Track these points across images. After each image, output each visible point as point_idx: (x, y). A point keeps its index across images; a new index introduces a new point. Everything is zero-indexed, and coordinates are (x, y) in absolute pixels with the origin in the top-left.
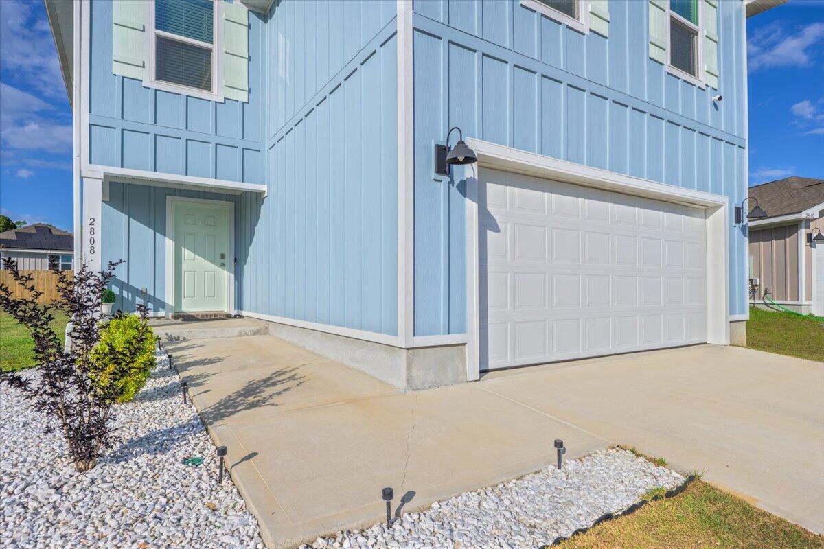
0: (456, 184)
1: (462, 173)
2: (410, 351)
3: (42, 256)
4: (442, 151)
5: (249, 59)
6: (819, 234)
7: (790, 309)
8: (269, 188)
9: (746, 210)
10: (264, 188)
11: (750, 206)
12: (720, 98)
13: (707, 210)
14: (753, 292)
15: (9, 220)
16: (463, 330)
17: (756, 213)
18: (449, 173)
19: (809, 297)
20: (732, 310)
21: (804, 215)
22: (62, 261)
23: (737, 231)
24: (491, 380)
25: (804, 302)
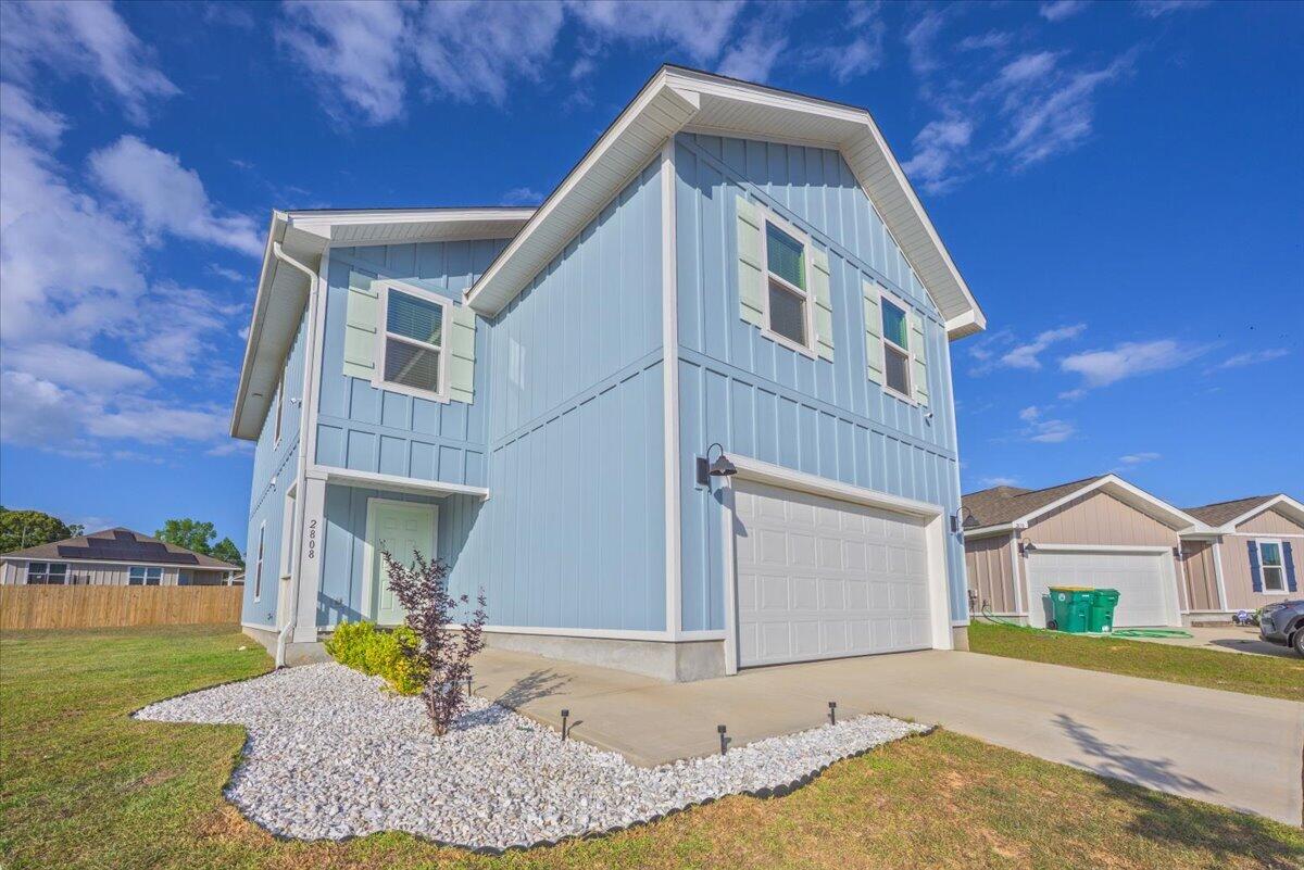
0: (713, 492)
1: (718, 482)
2: (680, 645)
3: (123, 569)
4: (703, 464)
5: (475, 361)
6: (1030, 544)
7: (1008, 620)
8: (492, 490)
9: (961, 519)
10: (487, 491)
11: (963, 515)
12: (931, 416)
13: (925, 519)
14: (972, 604)
15: (60, 523)
16: (721, 627)
17: (970, 522)
18: (707, 483)
19: (1026, 608)
20: (954, 616)
21: (1014, 525)
22: (148, 575)
23: (954, 539)
24: (745, 677)
25: (1022, 613)
